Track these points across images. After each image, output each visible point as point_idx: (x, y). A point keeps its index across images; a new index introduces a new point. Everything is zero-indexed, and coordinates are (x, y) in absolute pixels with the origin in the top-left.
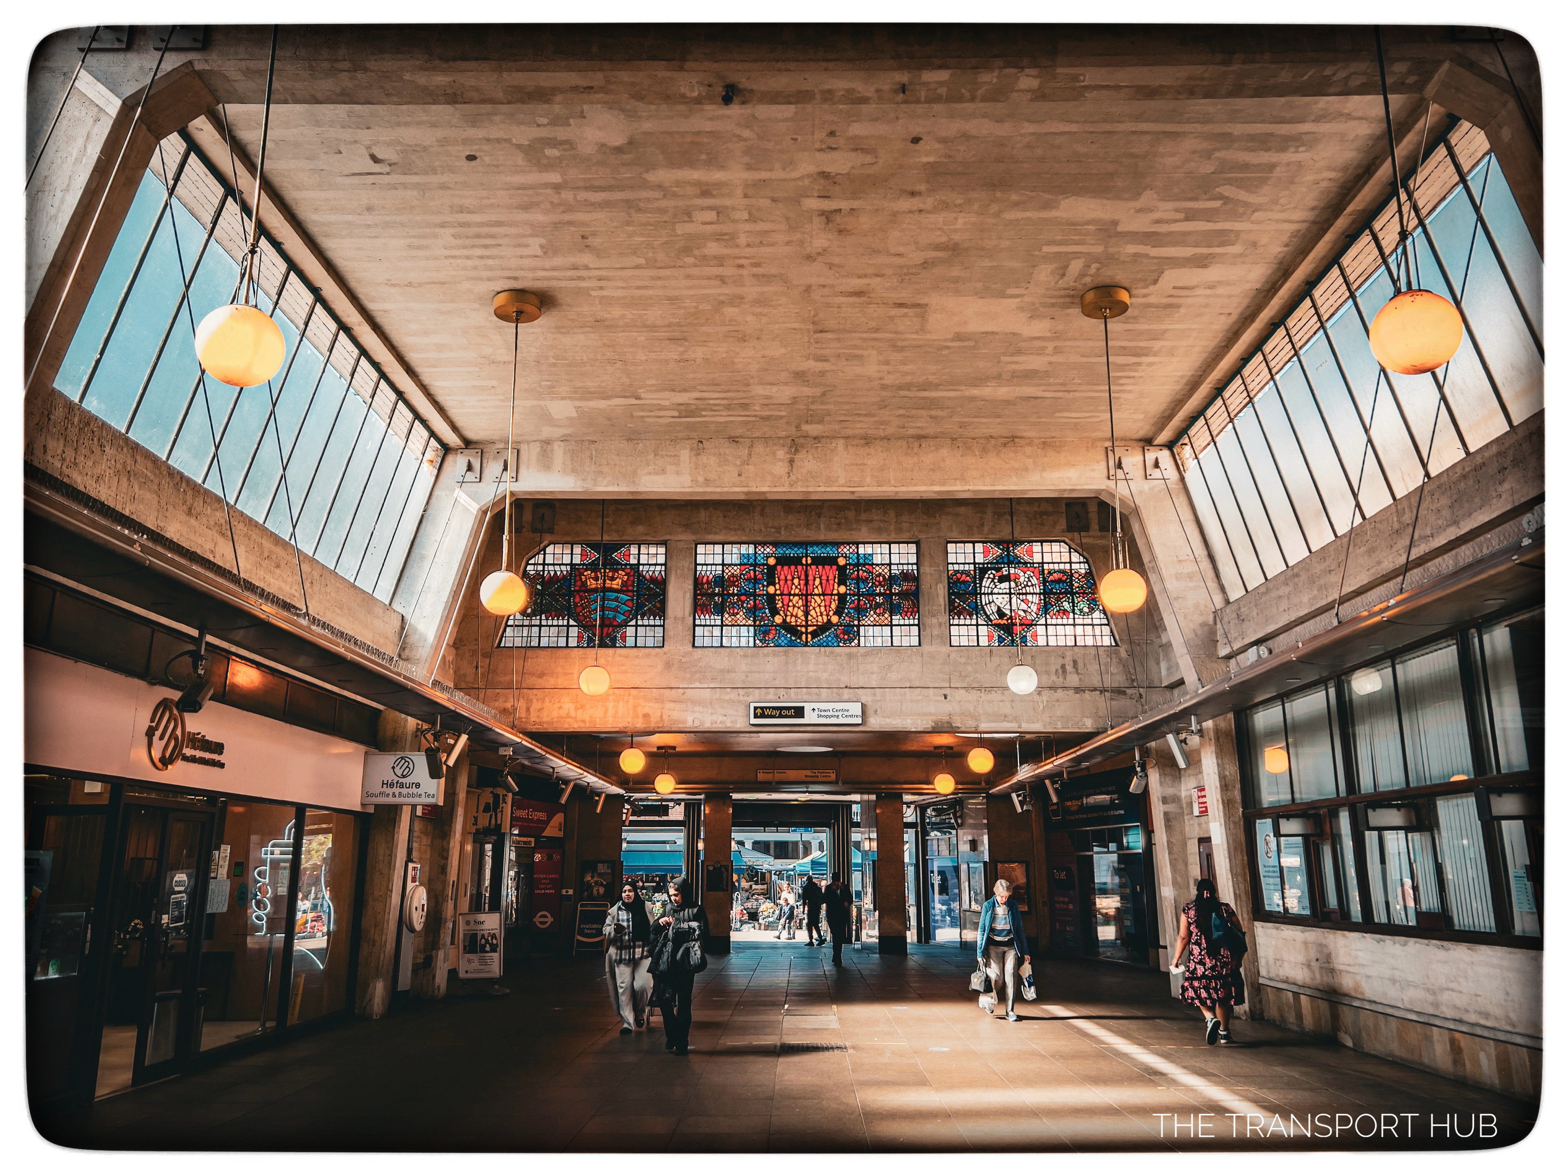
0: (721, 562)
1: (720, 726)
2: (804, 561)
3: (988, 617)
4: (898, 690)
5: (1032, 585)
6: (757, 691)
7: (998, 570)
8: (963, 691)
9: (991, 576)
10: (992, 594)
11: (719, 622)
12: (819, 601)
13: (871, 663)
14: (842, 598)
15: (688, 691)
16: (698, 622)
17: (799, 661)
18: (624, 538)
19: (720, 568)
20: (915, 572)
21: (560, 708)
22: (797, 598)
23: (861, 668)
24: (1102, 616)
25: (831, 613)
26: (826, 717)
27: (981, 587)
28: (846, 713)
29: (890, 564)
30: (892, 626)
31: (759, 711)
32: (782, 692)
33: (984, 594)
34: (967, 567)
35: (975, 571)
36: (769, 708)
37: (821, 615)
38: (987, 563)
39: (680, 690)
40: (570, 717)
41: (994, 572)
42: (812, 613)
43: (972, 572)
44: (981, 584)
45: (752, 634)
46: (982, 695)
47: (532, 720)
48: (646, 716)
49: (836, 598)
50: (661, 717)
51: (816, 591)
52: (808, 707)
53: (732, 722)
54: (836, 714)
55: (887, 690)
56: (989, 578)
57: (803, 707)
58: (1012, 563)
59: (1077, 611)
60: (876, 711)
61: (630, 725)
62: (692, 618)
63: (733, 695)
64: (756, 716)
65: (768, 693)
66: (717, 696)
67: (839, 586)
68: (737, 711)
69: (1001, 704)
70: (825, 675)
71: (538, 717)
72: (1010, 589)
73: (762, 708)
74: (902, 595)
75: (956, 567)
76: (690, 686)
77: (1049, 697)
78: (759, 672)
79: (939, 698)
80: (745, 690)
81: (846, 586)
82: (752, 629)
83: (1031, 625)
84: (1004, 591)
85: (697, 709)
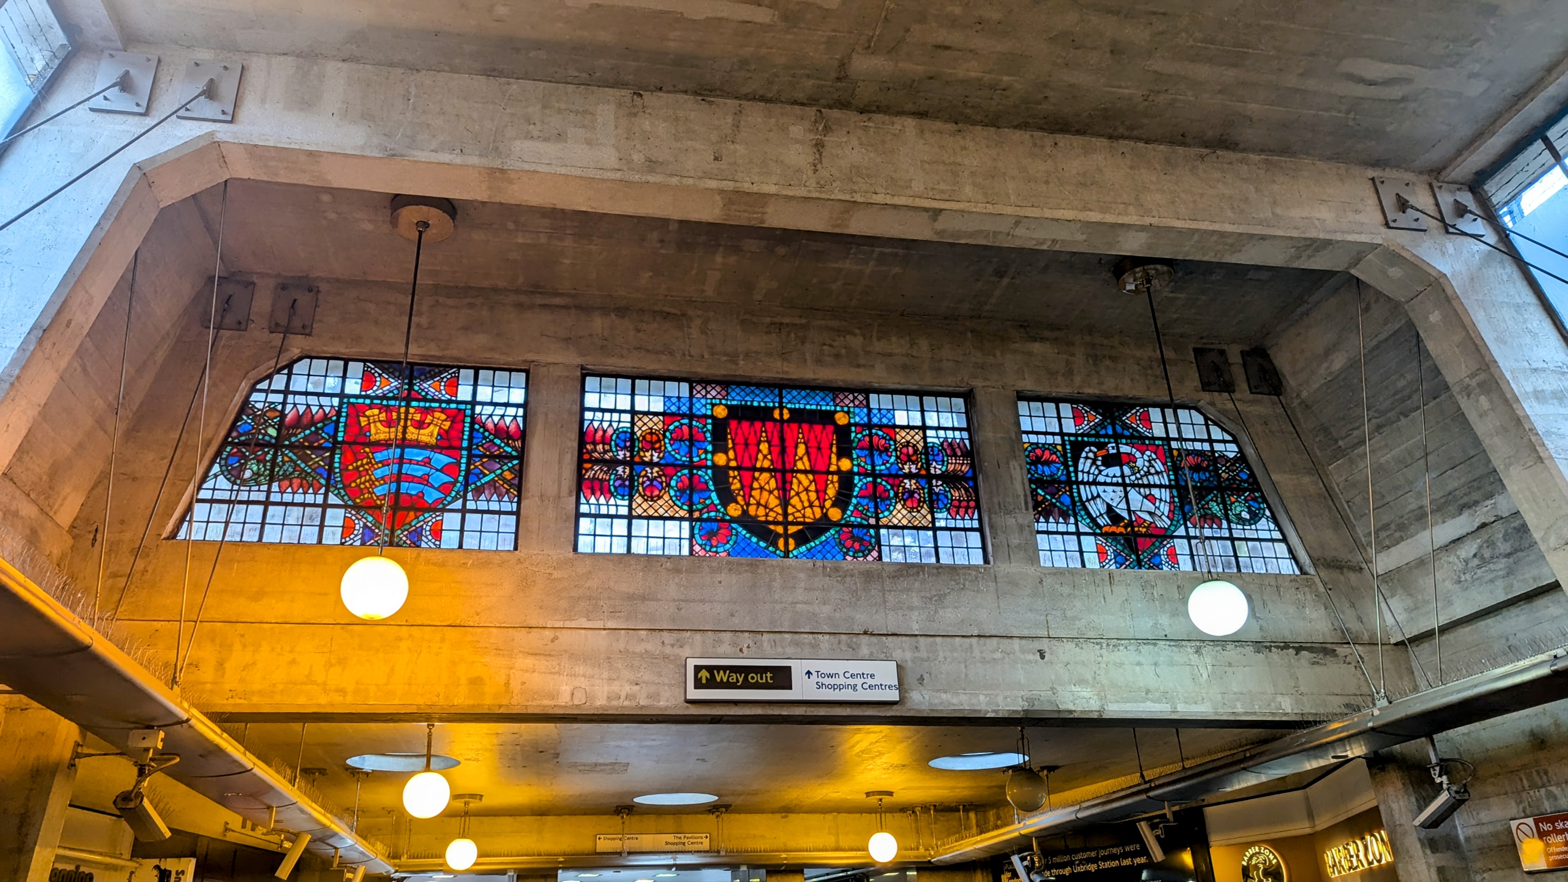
0: (628, 408)
1: (627, 703)
2: (776, 414)
3: (1093, 520)
4: (957, 639)
5: (1157, 473)
6: (698, 637)
7: (1101, 446)
8: (1070, 646)
9: (1091, 455)
10: (1095, 483)
11: (624, 511)
12: (806, 483)
13: (909, 590)
14: (846, 480)
15: (564, 636)
16: (584, 509)
17: (777, 584)
18: (448, 353)
19: (627, 417)
20: (967, 442)
21: (293, 662)
22: (766, 476)
23: (890, 597)
24: (1272, 526)
25: (828, 504)
26: (834, 687)
27: (1076, 472)
28: (870, 681)
29: (924, 428)
30: (935, 529)
31: (704, 674)
32: (746, 640)
33: (1082, 483)
34: (1050, 439)
35: (1063, 445)
36: (724, 668)
37: (811, 506)
38: (1082, 435)
39: (547, 633)
40: (314, 683)
41: (1093, 449)
42: (795, 501)
43: (1059, 448)
44: (1076, 466)
45: (686, 533)
46: (1104, 651)
47: (227, 687)
48: (476, 682)
49: (836, 478)
50: (507, 684)
51: (800, 465)
52: (798, 668)
53: (649, 697)
54: (851, 681)
55: (938, 639)
56: (1087, 458)
57: (790, 667)
58: (1122, 436)
59: (1232, 517)
60: (921, 679)
61: (441, 702)
62: (574, 498)
63: (651, 645)
64: (698, 685)
65: (720, 642)
66: (621, 646)
67: (838, 459)
68: (660, 675)
69: (1137, 668)
70: (826, 610)
71: (242, 681)
72: (1123, 476)
73: (710, 669)
74: (949, 478)
75: (1033, 438)
76: (568, 624)
77: (1216, 658)
78: (702, 601)
79: (1031, 657)
80: (675, 635)
81: (852, 460)
82: (686, 525)
83: (1166, 537)
84: (1115, 480)
85: (580, 669)
